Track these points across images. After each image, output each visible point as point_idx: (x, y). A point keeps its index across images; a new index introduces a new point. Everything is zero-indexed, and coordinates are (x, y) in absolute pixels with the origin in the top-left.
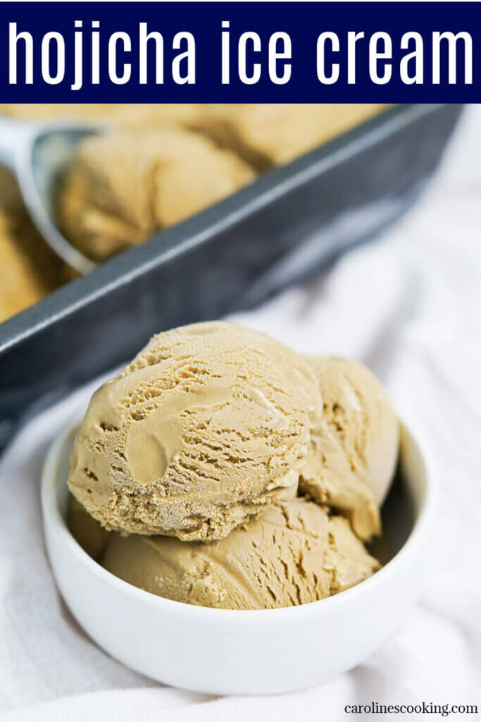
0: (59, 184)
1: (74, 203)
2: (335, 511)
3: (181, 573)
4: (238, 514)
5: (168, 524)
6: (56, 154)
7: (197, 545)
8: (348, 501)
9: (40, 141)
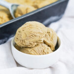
0: (15, 12)
1: (17, 14)
2: (49, 46)
3: (28, 51)
4: (36, 44)
5: (27, 44)
6: (14, 8)
7: (30, 48)
8: (50, 45)
9: (12, 6)
